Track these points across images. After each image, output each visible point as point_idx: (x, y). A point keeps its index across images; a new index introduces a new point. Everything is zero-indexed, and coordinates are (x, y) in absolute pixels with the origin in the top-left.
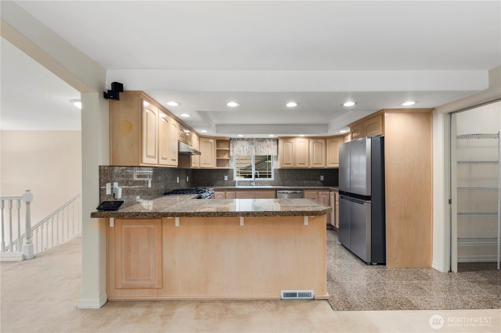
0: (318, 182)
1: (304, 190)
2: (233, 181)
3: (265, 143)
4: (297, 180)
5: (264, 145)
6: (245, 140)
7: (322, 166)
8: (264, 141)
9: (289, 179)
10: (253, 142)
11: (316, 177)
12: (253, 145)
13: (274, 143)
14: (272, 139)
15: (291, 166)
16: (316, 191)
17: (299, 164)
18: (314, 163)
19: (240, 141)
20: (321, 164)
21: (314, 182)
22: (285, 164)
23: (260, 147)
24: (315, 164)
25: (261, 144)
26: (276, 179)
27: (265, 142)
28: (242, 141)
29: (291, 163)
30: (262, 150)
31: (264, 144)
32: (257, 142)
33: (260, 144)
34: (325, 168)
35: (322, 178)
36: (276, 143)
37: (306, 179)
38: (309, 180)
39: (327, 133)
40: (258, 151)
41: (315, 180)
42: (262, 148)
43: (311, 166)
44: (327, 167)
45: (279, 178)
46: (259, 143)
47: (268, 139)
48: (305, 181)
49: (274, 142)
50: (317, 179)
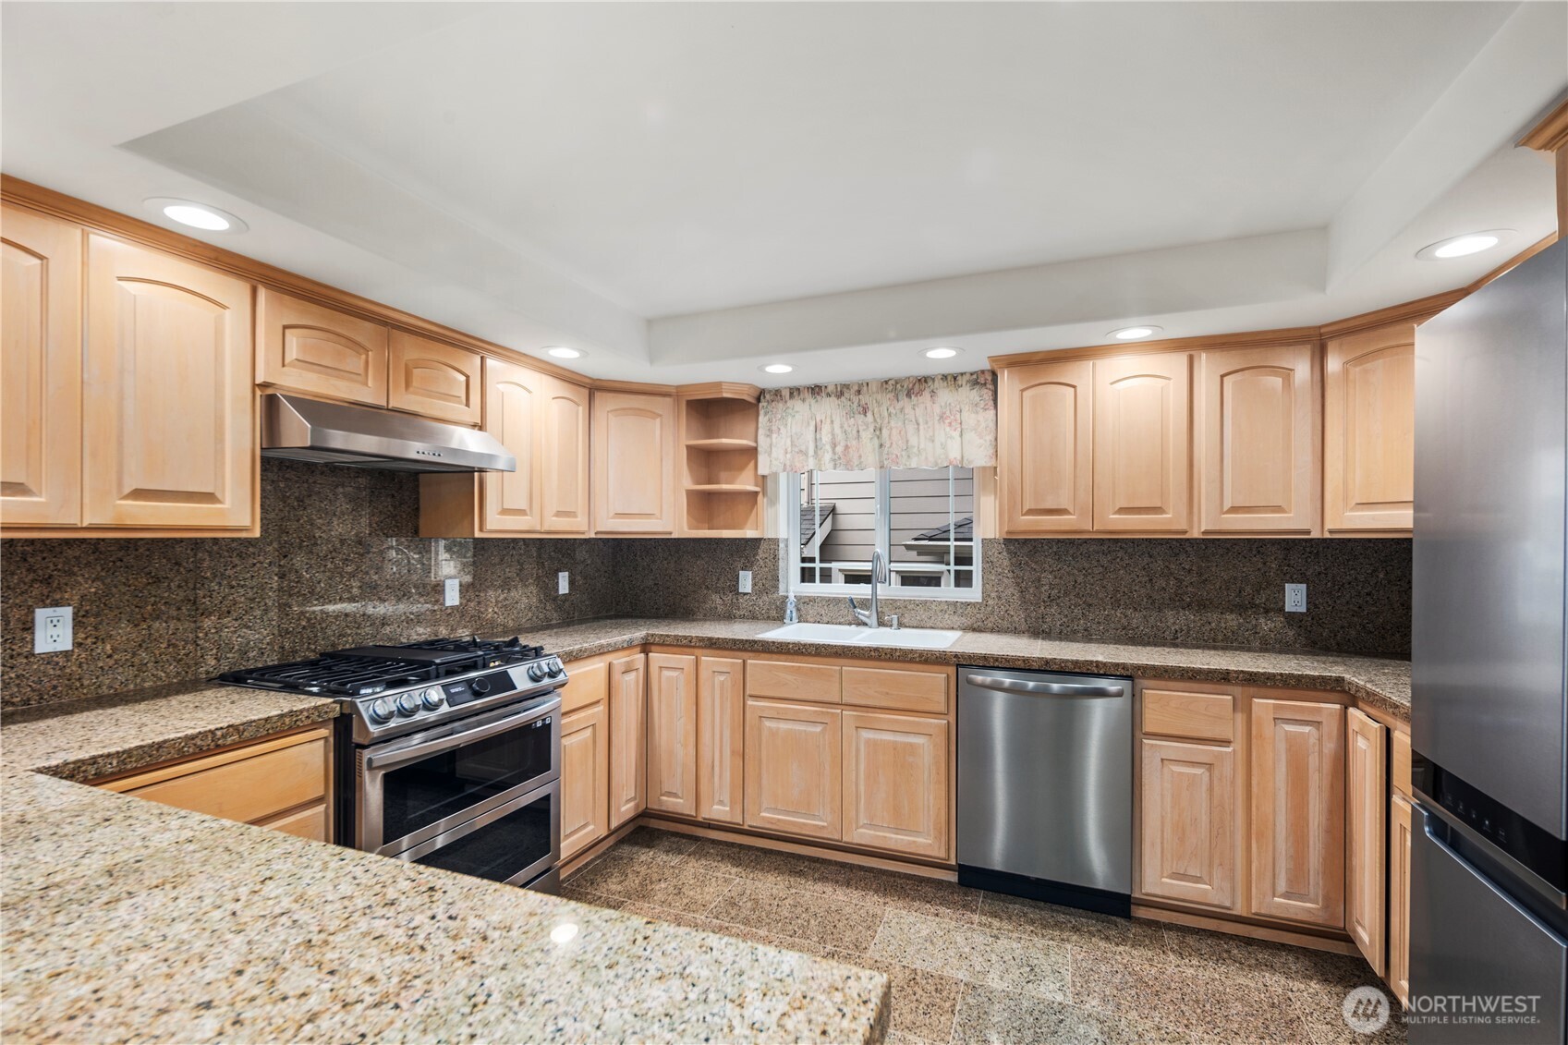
0: (1266, 625)
1: (1143, 677)
2: (775, 596)
3: (929, 403)
4: (1116, 604)
5: (919, 411)
6: (829, 395)
7: (1294, 518)
8: (920, 393)
9: (1066, 594)
10: (864, 399)
11: (1248, 589)
12: (865, 414)
13: (978, 399)
14: (967, 377)
15: (1071, 523)
16: (1229, 688)
17: (1122, 510)
18: (1227, 505)
19: (804, 400)
20: (1278, 509)
21: (1232, 620)
22: (1030, 512)
23: (900, 424)
24: (1234, 509)
25: (908, 410)
26: (993, 595)
27: (927, 394)
28: (810, 400)
29: (1064, 503)
30: (913, 441)
31: (923, 407)
32: (886, 399)
33: (902, 410)
34: (1315, 534)
35: (1295, 597)
36: (987, 394)
37: (1178, 602)
38: (1202, 606)
39: (1322, 288)
40: (888, 446)
41: (1241, 609)
42: (911, 428)
43: (1206, 522)
44: (1329, 526)
45: (1011, 591)
46: (899, 406)
47: (945, 377)
48: (1170, 614)
49: (974, 395)
50: (1253, 605)
